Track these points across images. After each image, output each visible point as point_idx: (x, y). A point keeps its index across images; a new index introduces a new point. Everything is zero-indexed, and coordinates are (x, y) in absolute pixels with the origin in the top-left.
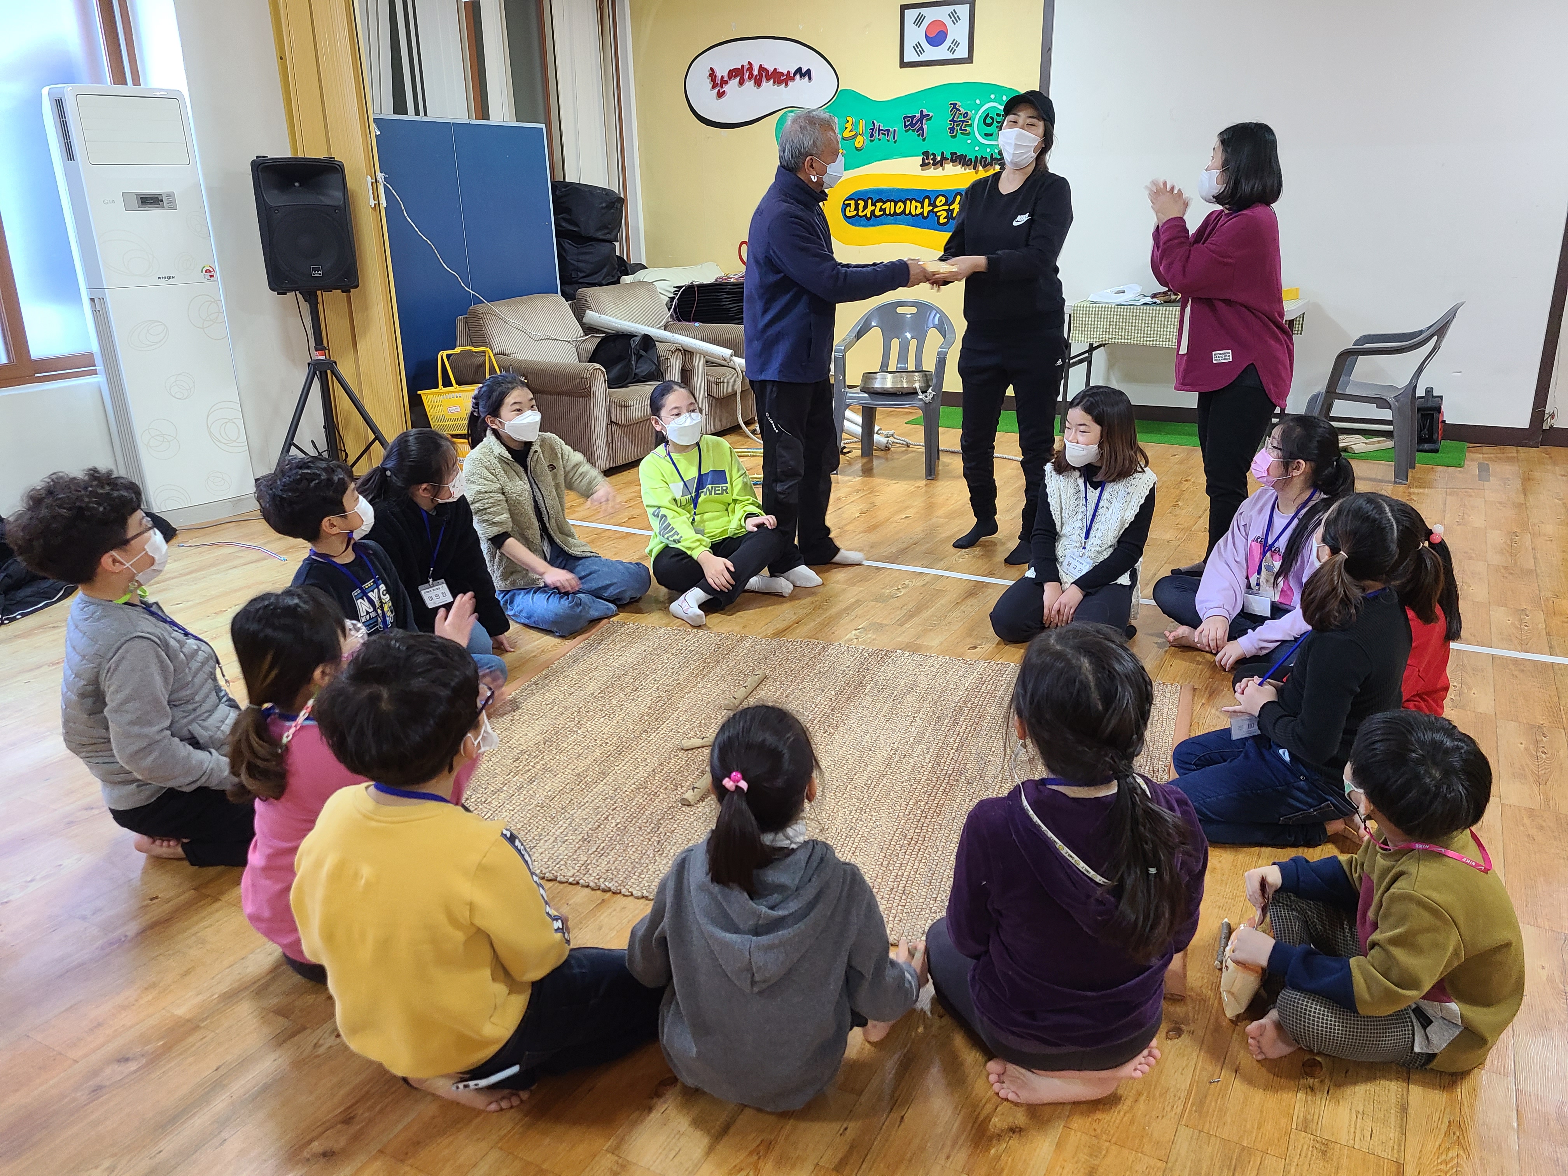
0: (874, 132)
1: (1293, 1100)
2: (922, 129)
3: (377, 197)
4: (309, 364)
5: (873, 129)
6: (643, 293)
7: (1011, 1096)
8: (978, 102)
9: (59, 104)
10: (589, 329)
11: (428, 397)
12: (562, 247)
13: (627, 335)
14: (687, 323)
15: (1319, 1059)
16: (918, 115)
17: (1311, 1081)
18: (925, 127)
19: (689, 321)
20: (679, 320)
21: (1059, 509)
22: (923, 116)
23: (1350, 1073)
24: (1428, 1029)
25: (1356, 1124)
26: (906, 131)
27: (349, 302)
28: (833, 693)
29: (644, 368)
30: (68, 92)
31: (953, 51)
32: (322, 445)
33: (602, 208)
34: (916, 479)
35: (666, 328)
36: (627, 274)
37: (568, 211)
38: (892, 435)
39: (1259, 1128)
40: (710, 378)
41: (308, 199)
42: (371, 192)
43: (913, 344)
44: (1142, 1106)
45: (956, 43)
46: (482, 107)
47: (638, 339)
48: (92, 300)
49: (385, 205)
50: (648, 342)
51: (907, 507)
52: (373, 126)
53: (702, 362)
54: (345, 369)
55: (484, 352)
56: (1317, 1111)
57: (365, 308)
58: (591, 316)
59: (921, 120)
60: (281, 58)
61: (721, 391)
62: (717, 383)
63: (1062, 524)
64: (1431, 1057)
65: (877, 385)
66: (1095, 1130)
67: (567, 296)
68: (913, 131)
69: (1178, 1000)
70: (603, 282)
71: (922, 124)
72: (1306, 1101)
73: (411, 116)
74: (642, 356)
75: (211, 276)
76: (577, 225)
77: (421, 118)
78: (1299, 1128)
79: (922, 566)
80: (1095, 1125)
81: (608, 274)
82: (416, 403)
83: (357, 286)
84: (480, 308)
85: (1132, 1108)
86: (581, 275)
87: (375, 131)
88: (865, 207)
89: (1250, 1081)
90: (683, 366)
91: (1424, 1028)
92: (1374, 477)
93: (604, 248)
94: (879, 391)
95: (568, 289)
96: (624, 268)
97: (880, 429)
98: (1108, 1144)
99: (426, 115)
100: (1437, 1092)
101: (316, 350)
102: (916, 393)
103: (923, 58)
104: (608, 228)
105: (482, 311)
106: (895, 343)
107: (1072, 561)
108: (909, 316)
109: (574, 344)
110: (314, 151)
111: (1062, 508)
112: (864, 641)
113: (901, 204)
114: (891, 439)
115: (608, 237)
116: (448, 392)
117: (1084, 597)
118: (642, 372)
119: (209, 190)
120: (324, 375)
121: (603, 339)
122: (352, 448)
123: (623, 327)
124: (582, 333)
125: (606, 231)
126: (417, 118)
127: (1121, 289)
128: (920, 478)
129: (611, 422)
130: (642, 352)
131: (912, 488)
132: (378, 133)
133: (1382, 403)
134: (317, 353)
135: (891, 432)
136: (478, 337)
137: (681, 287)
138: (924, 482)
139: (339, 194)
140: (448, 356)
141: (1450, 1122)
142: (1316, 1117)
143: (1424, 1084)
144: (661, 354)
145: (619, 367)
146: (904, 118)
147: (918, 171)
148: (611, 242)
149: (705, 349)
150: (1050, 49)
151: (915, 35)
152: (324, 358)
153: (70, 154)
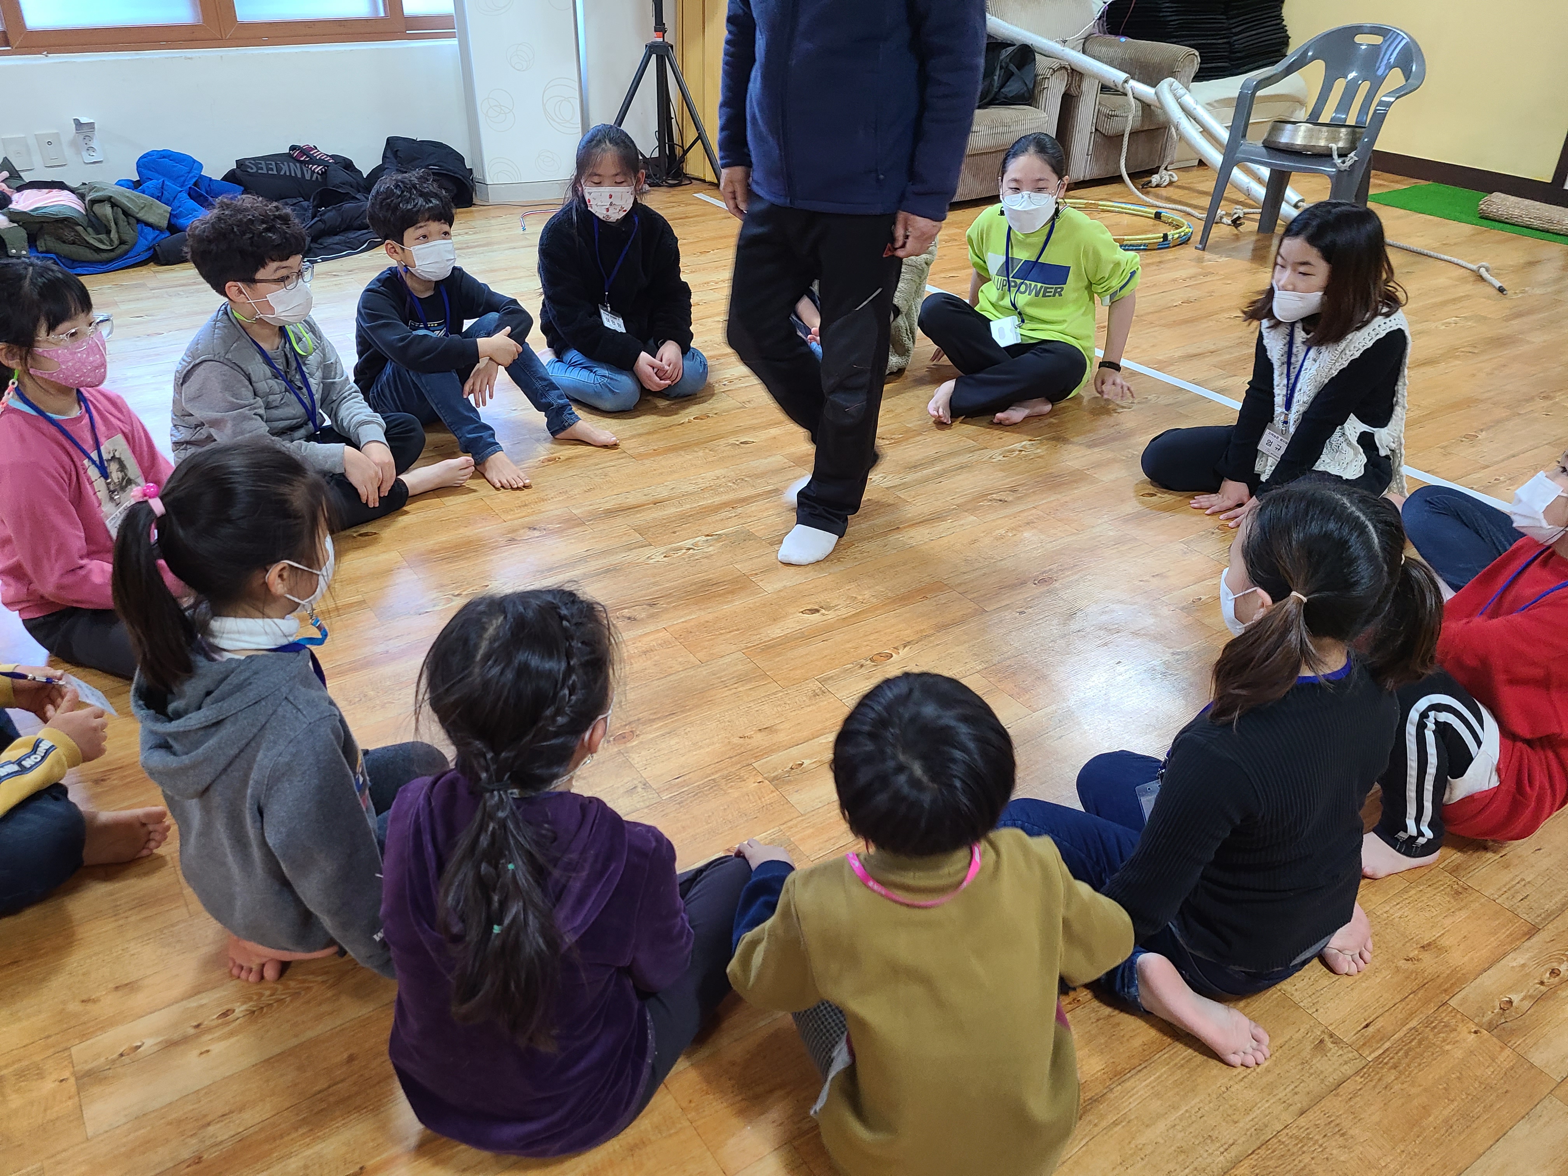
4: (645, 46)
14: (1113, 37)
19: (1114, 34)
29: (1013, 88)
35: (1085, 41)
40: (1102, 109)
43: (1365, 86)
47: (1012, 49)
50: (1027, 53)
53: (1096, 86)
62: (1109, 117)
65: (1284, 139)
74: (1012, 72)
90: (1067, 90)
101: (655, 31)
102: (1330, 156)
106: (1340, 85)
108: (1363, 47)
120: (660, 58)
130: (1012, 67)
134: (655, 35)
144: (1040, 72)
149: (1095, 70)
152: (661, 40)
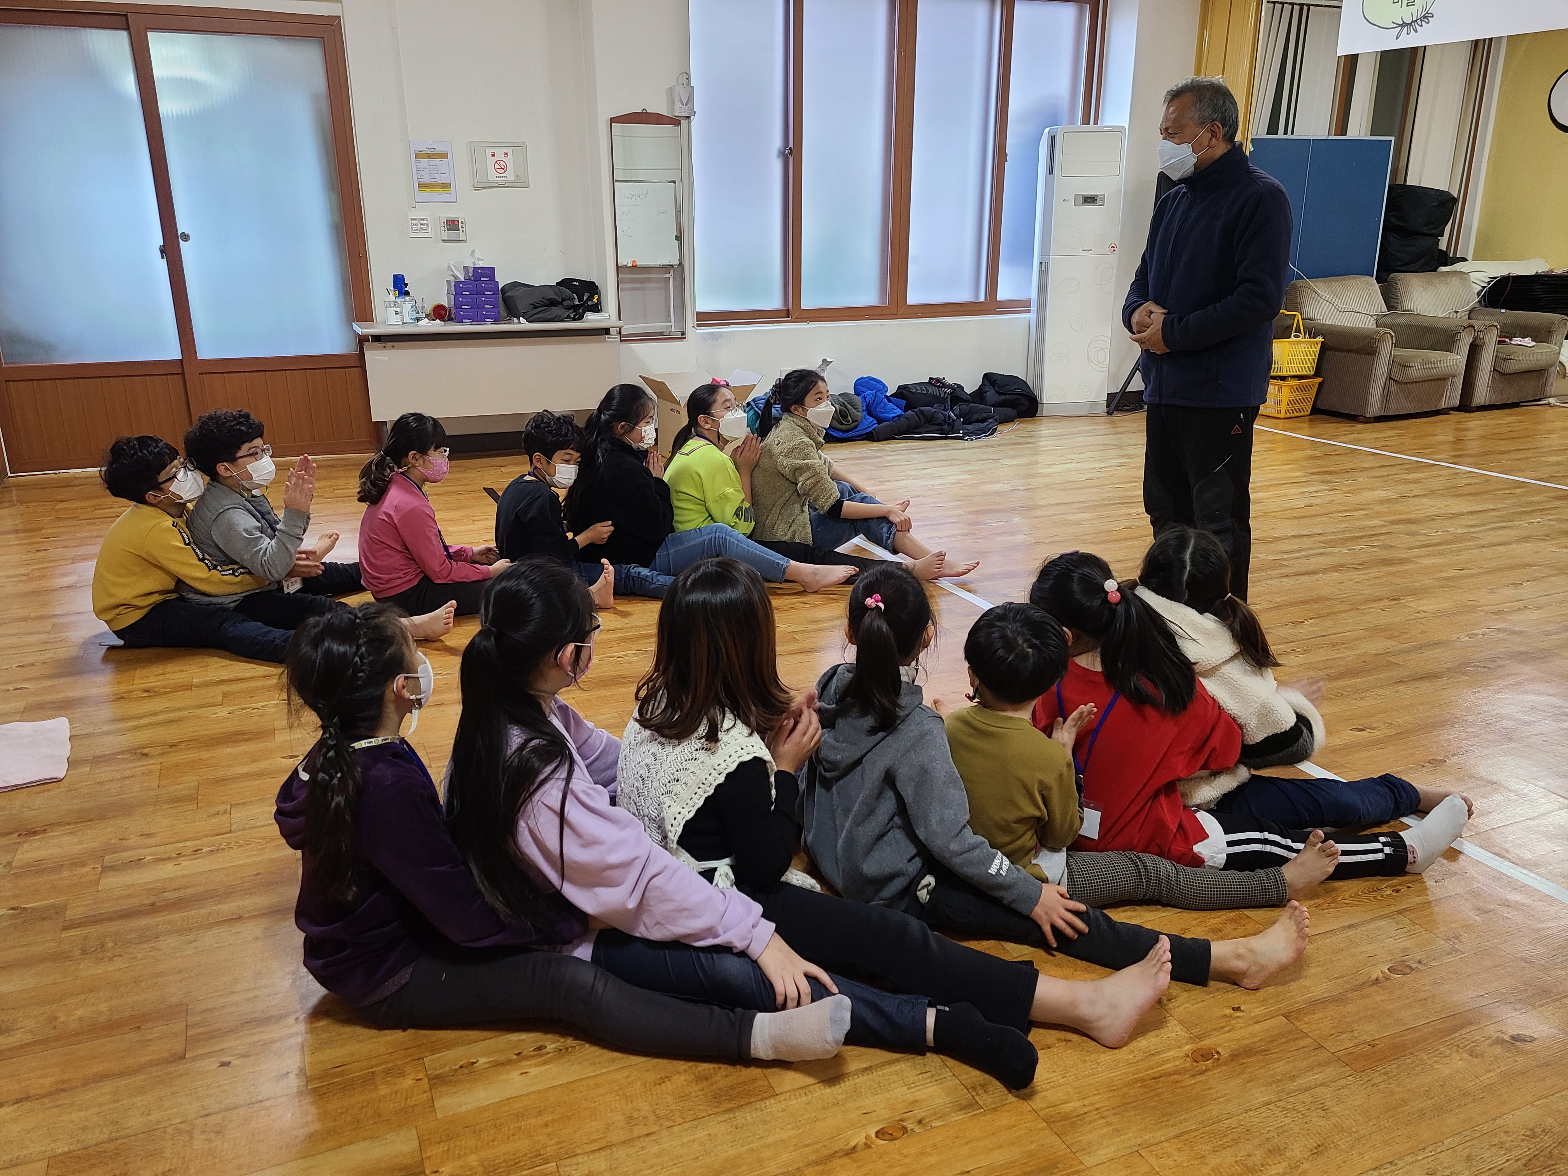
6: (1455, 281)
9: (1053, 139)
10: (1391, 306)
12: (1386, 240)
14: (1494, 309)
19: (1496, 307)
20: (1486, 306)
30: (1059, 131)
33: (1433, 207)
36: (1446, 265)
37: (1401, 210)
40: (1500, 355)
46: (1342, 127)
48: (1041, 263)
55: (1295, 316)
61: (1509, 367)
62: (1505, 360)
67: (1379, 280)
70: (1421, 270)
73: (1280, 135)
75: (1114, 250)
76: (1405, 221)
77: (1288, 136)
81: (1425, 263)
86: (1398, 264)
90: (1473, 341)
93: (1425, 241)
95: (1382, 273)
96: (1445, 259)
99: (1292, 134)
104: (1434, 224)
105: (1301, 284)
109: (1375, 317)
115: (1433, 232)
124: (1386, 310)
125: (1432, 227)
129: (1390, 378)
137: (1496, 278)
148: (1436, 237)
153: (1051, 171)
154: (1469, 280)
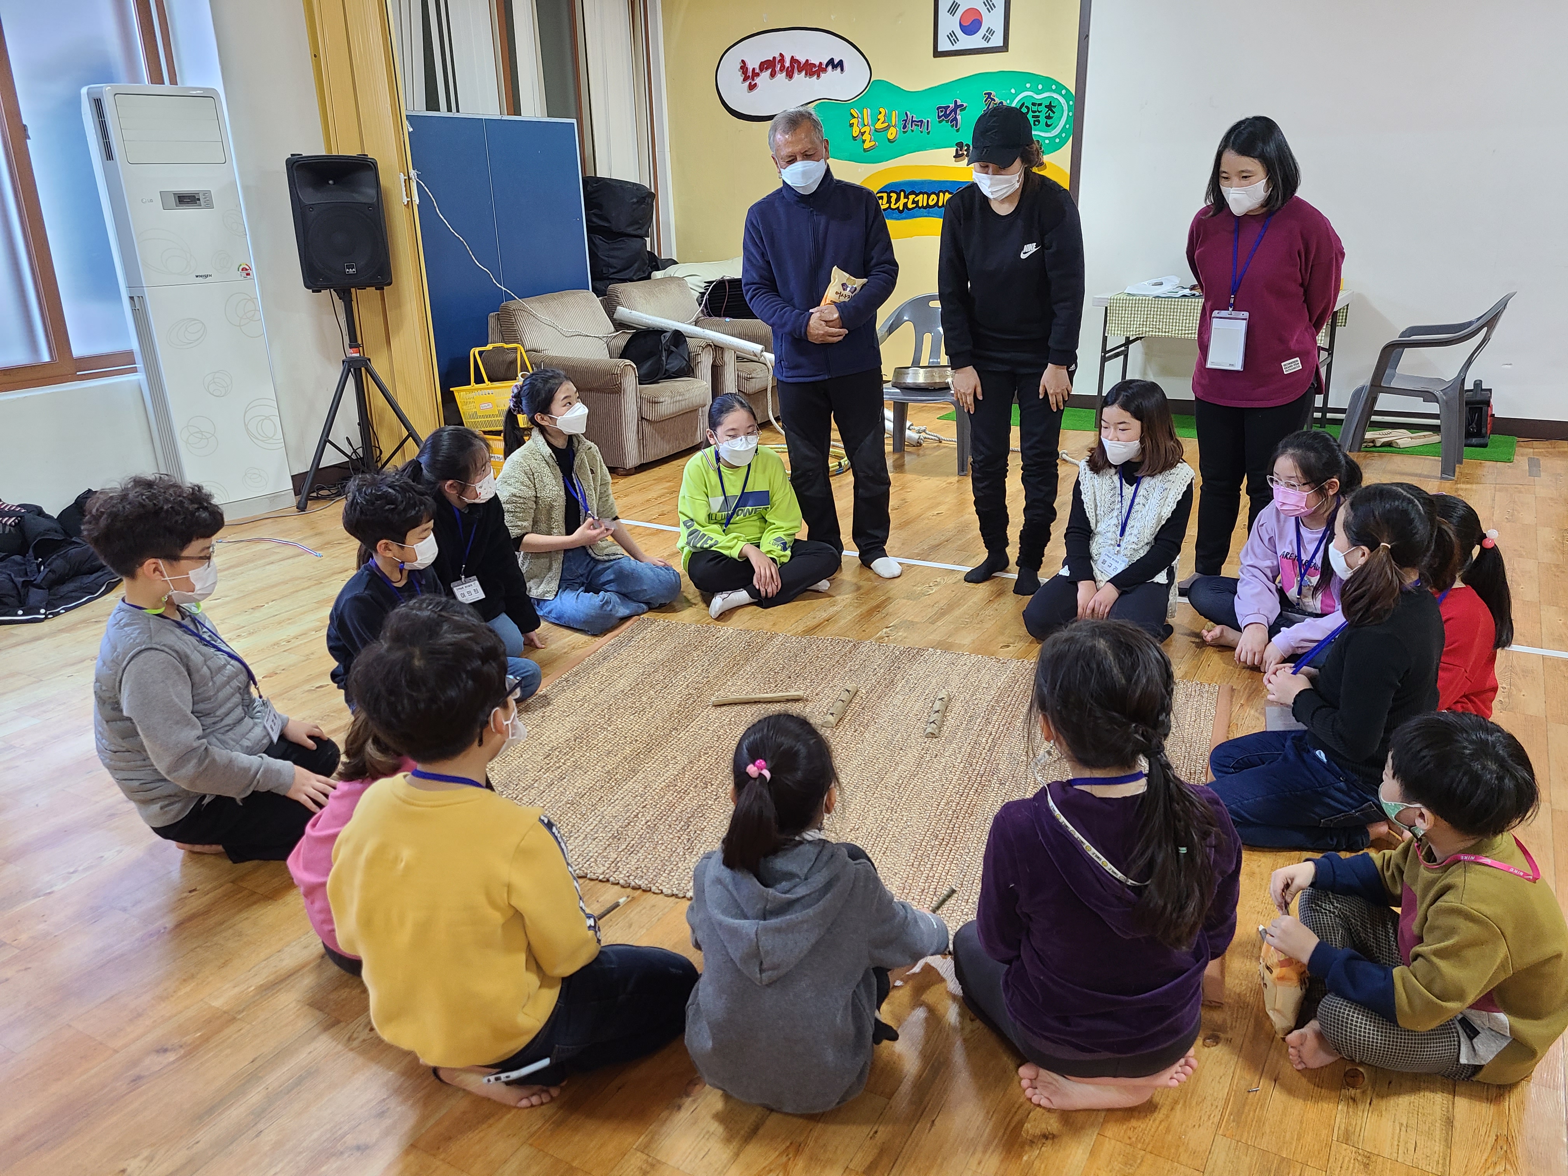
0: (908, 123)
1: (1334, 1112)
2: (955, 119)
3: (409, 194)
4: (343, 362)
5: (906, 121)
6: (673, 288)
7: (1044, 1102)
8: (1013, 91)
9: (98, 104)
10: (620, 325)
11: (461, 394)
12: (594, 244)
13: (657, 331)
14: (718, 318)
15: (1361, 1069)
16: (952, 105)
17: (1352, 1092)
18: (959, 117)
19: (720, 316)
20: (710, 316)
21: (1093, 506)
22: (957, 106)
23: (1393, 1083)
24: (1475, 1040)
25: (1399, 1137)
26: (940, 122)
27: (383, 299)
28: (864, 691)
29: (674, 364)
30: (107, 91)
31: (986, 39)
32: (357, 442)
33: (634, 203)
34: (947, 475)
35: (696, 323)
36: (658, 270)
37: (600, 206)
38: (924, 431)
39: (1298, 1139)
40: (741, 374)
41: (342, 196)
42: (404, 189)
44: (1178, 1113)
45: (991, 32)
46: (514, 104)
47: (668, 335)
48: (132, 298)
49: (417, 201)
50: (678, 337)
51: (939, 504)
52: (406, 123)
53: (733, 357)
54: (379, 366)
55: (516, 349)
56: (1359, 1123)
57: (399, 305)
58: (622, 312)
59: (954, 111)
60: (315, 56)
61: (752, 386)
62: (748, 379)
63: (1097, 522)
64: (1477, 1069)
65: (909, 380)
66: (1130, 1138)
67: (597, 292)
68: (947, 122)
69: (1215, 1007)
70: (635, 278)
71: (956, 114)
72: (1348, 1112)
73: (443, 112)
74: (672, 352)
75: (248, 274)
76: (608, 221)
77: (454, 114)
78: (1340, 1140)
79: (954, 563)
80: (1130, 1133)
81: (639, 270)
82: (448, 400)
83: (390, 284)
84: (512, 305)
85: (1167, 1116)
86: (612, 271)
87: (408, 128)
88: (898, 200)
89: (1291, 1091)
90: (714, 362)
91: (1471, 1039)
92: (1419, 472)
93: (635, 243)
94: (911, 386)
95: (598, 285)
96: (655, 263)
97: (912, 425)
98: (1143, 1152)
99: (458, 111)
100: (1484, 1105)
101: (351, 348)
103: (957, 47)
104: (639, 223)
105: (514, 307)
106: (928, 337)
107: (1106, 558)
109: (605, 340)
110: (348, 148)
111: (1096, 506)
112: (895, 639)
113: (933, 196)
114: (923, 435)
115: (639, 232)
116: (481, 389)
117: (1120, 595)
118: (672, 368)
119: (246, 188)
120: (358, 373)
121: (634, 336)
122: (386, 445)
123: (654, 323)
124: (613, 329)
125: (637, 226)
126: (450, 115)
127: (1158, 280)
128: (952, 474)
129: (642, 418)
130: (673, 348)
131: (944, 485)
132: (411, 130)
133: (1428, 396)
134: (351, 351)
135: (923, 428)
136: (510, 333)
137: (711, 282)
138: (956, 478)
139: (372, 192)
140: (480, 353)
141: (1497, 1136)
142: (1358, 1129)
143: (1471, 1096)
144: (691, 350)
145: (649, 363)
146: (938, 109)
147: (952, 162)
148: (642, 237)
149: (735, 344)
150: (1087, 36)
151: (949, 23)
152: (358, 355)
153: (108, 154)
154: (687, 286)
